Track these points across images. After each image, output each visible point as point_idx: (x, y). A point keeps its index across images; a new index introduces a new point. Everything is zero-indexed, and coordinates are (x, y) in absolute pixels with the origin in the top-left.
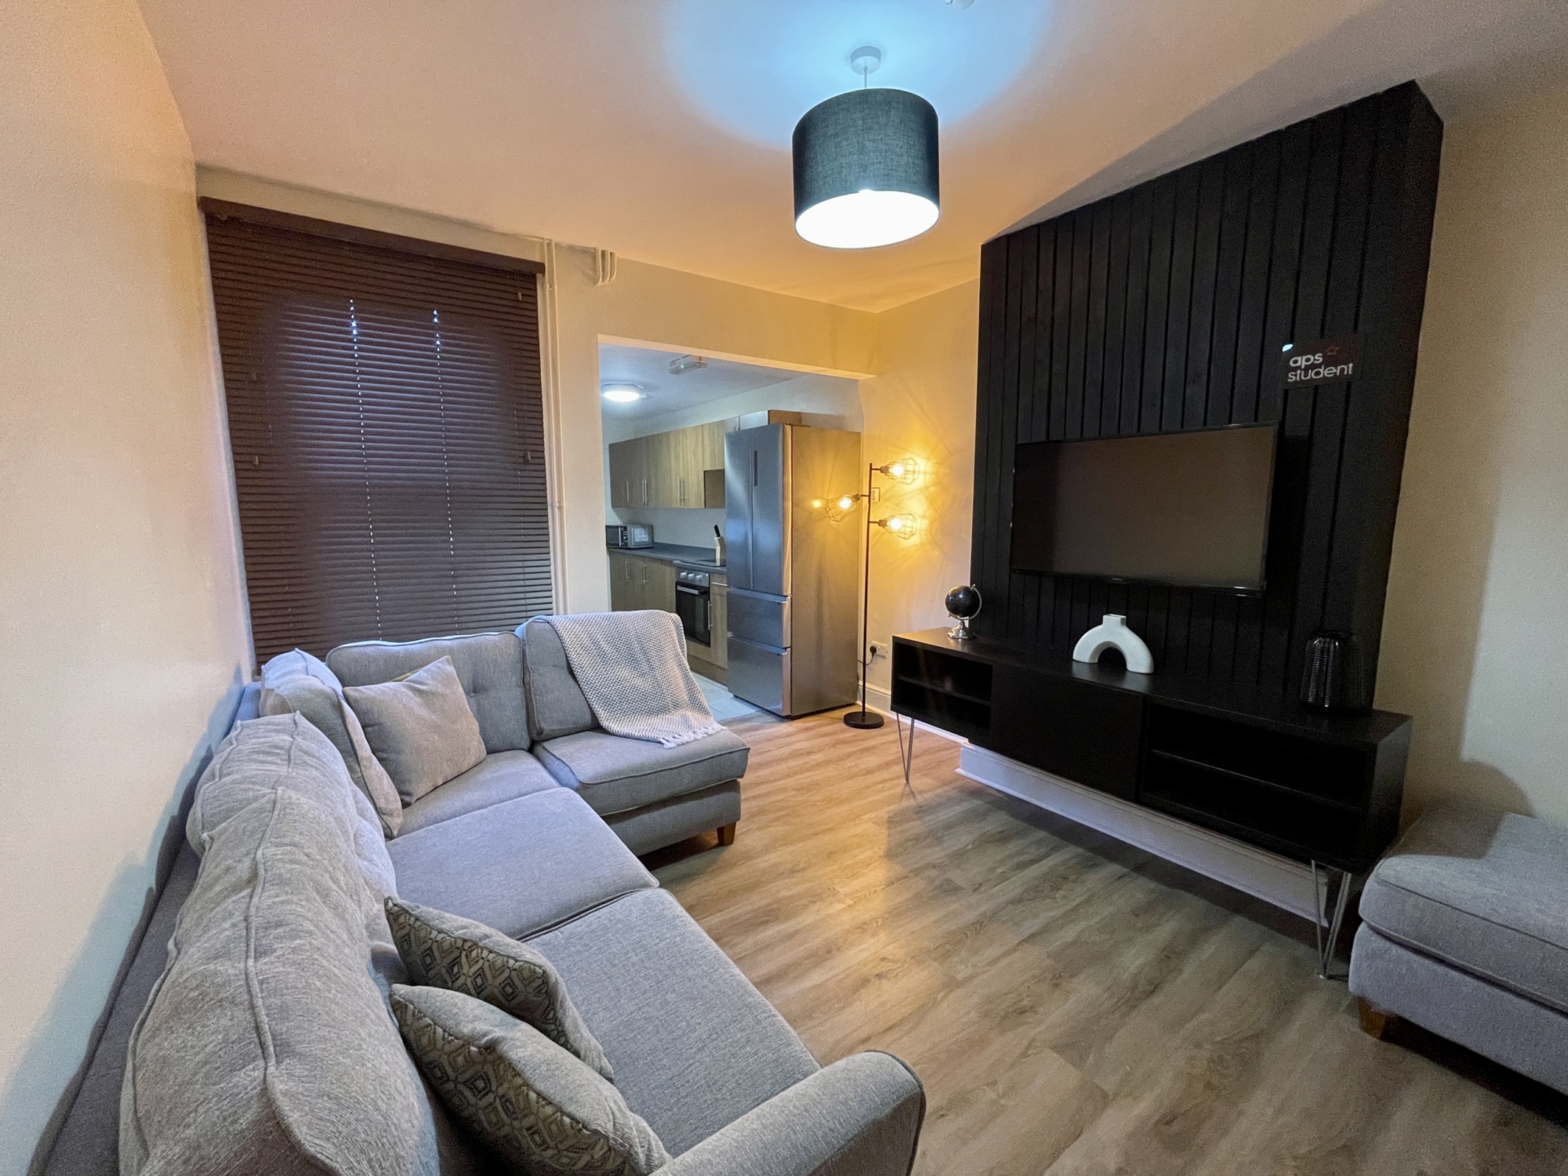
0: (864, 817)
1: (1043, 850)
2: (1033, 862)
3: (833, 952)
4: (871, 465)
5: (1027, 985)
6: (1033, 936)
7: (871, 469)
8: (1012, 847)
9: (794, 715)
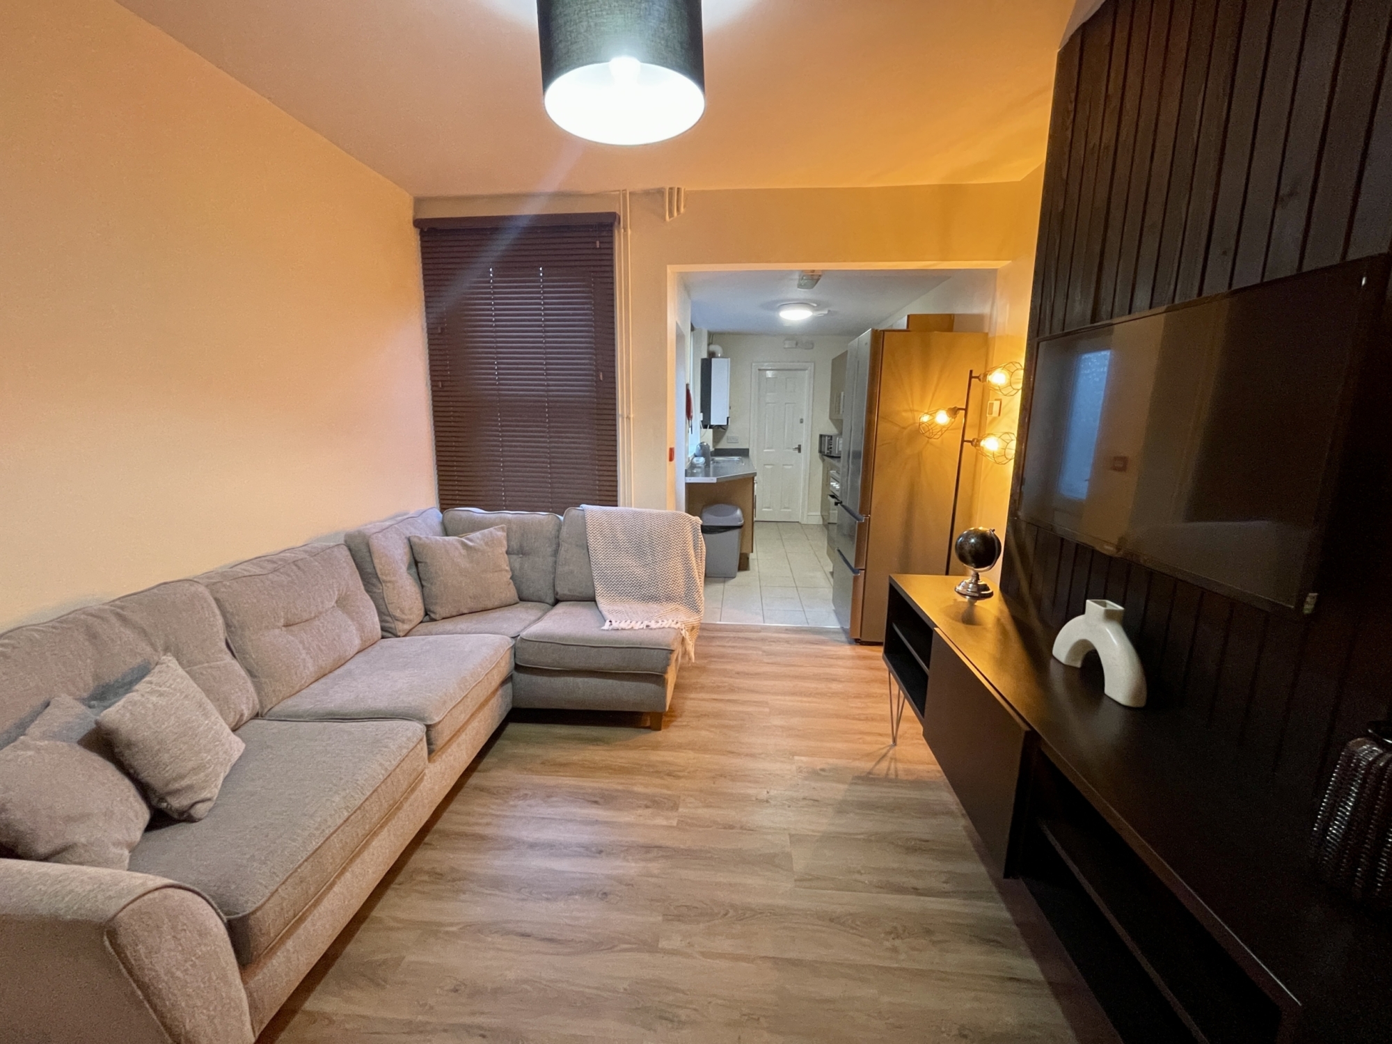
0: (796, 758)
1: (947, 887)
2: (916, 891)
3: (603, 854)
4: (971, 372)
5: (709, 999)
6: (796, 963)
7: (971, 377)
8: (914, 862)
9: (863, 639)
